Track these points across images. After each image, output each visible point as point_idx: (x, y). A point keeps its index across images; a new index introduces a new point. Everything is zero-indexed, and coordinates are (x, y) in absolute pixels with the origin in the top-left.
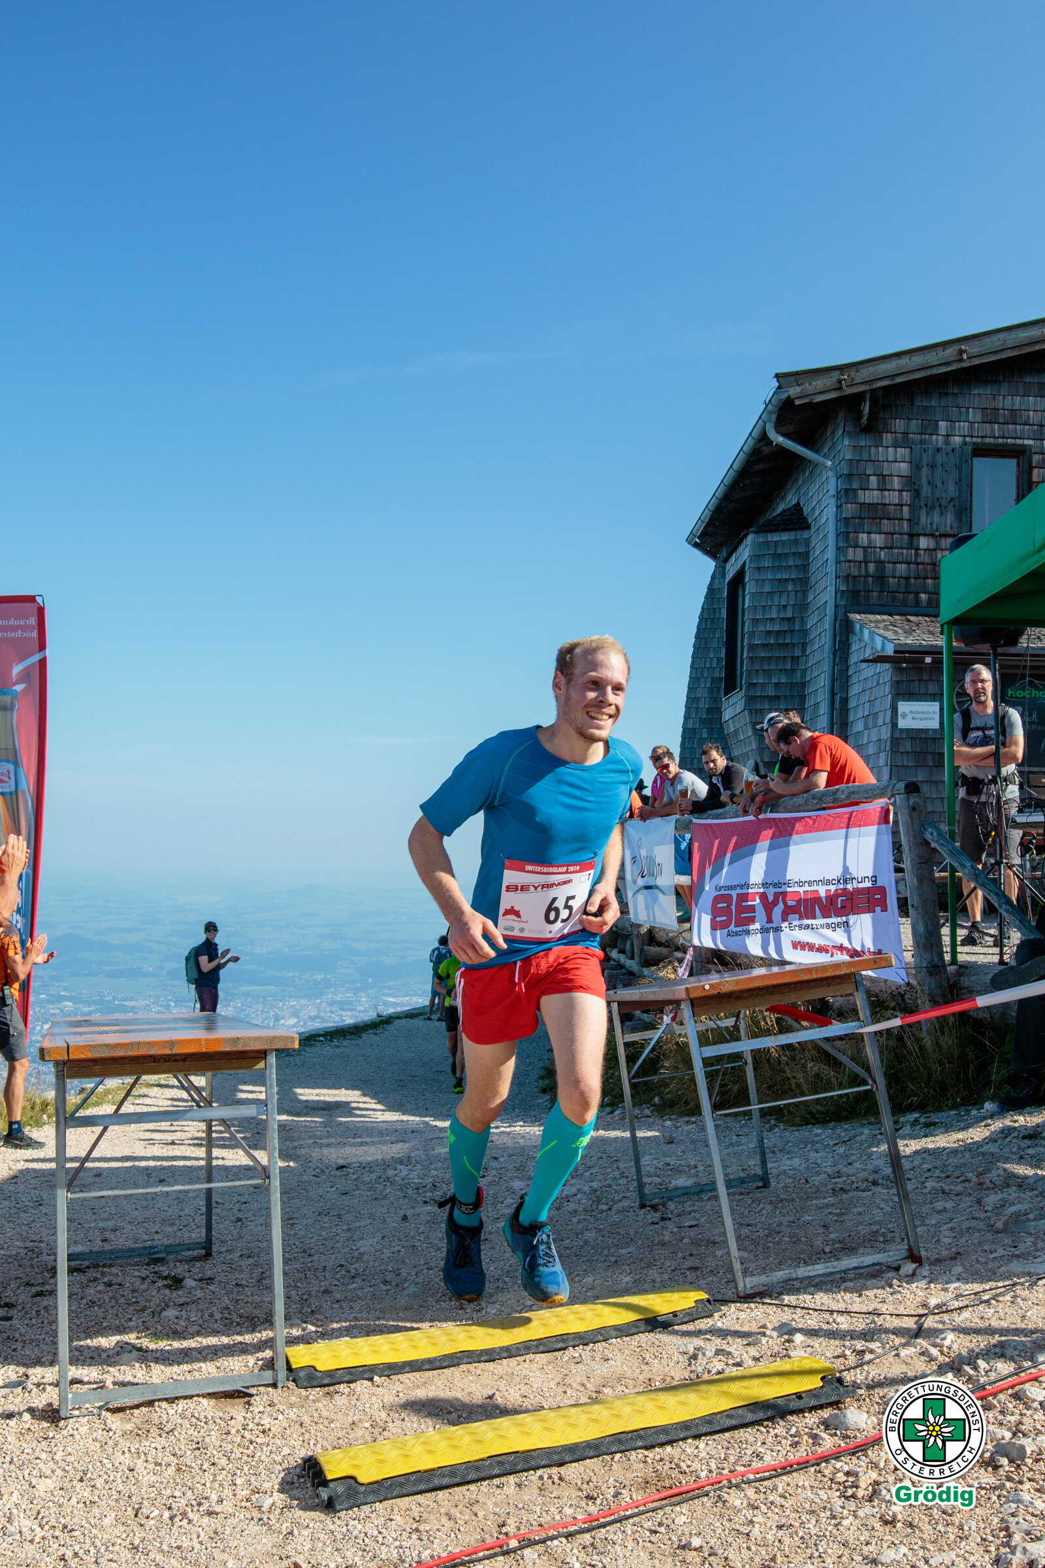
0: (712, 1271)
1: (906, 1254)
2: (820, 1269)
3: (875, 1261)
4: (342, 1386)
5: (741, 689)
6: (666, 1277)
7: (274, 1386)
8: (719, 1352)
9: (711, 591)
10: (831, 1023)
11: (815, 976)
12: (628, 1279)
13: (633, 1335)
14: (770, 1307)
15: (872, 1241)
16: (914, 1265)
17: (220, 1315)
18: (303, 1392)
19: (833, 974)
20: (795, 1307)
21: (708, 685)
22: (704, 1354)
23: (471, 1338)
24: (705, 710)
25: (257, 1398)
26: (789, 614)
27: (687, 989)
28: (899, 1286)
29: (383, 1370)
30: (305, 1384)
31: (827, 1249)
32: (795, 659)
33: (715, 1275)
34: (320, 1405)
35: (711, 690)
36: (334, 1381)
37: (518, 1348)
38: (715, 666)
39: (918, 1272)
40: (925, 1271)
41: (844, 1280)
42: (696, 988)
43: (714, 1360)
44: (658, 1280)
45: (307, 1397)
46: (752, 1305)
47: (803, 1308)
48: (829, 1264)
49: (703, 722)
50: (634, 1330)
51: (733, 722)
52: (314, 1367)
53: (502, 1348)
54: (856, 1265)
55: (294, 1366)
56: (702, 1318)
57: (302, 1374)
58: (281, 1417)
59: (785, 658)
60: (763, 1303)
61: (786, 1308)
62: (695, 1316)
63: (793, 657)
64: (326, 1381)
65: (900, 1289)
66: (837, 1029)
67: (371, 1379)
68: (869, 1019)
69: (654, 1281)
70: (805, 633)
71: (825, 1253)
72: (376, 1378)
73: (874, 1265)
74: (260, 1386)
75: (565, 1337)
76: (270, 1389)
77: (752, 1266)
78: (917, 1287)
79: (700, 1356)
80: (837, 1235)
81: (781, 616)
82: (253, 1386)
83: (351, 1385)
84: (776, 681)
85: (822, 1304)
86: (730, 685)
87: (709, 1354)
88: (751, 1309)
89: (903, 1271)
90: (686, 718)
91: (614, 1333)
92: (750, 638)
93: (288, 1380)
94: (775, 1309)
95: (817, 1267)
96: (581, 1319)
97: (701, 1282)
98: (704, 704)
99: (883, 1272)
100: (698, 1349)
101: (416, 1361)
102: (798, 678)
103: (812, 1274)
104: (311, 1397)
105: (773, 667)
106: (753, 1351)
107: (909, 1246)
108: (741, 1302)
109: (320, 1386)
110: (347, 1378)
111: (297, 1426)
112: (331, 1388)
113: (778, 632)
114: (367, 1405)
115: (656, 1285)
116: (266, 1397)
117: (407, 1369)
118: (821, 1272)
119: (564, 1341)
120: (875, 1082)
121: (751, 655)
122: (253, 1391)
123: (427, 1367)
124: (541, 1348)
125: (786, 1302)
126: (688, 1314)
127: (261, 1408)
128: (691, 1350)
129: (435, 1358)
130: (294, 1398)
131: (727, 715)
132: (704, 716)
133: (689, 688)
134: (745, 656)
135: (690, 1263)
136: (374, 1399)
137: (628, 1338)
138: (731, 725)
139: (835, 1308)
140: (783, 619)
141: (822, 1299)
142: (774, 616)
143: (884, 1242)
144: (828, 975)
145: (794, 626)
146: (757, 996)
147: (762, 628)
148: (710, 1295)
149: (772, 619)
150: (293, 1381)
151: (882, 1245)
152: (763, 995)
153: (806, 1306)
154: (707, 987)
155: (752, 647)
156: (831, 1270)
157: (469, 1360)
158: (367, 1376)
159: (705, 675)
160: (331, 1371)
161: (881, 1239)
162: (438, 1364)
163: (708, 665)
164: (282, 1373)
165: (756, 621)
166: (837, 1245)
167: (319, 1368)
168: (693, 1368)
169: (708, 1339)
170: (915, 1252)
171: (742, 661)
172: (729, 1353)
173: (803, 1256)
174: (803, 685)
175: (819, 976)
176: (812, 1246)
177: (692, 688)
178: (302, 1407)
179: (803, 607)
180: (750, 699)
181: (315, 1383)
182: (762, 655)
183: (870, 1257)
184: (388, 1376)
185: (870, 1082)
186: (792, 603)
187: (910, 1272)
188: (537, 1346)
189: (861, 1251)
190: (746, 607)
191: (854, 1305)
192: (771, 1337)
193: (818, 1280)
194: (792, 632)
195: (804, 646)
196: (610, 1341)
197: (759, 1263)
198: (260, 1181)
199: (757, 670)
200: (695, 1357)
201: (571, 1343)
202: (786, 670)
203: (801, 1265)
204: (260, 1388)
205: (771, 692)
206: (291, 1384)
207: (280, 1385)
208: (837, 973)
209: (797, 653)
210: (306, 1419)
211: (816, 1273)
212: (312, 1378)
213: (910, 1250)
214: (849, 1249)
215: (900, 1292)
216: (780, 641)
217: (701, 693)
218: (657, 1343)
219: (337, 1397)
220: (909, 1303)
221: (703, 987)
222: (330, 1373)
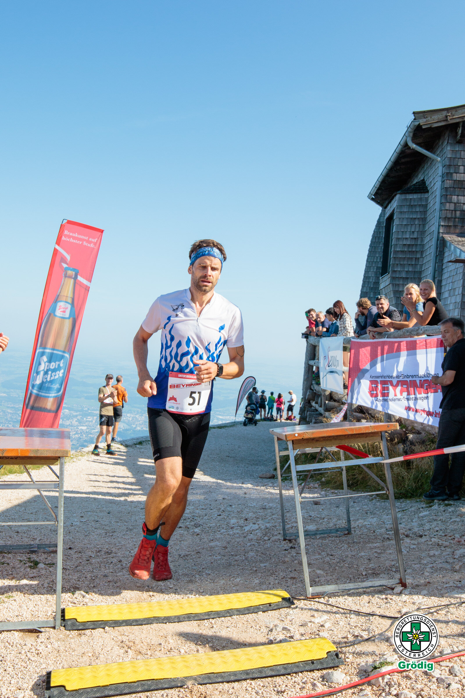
0: (301, 580)
1: (398, 581)
2: (351, 586)
3: (381, 584)
4: (89, 630)
5: (389, 273)
6: (277, 582)
7: (54, 628)
8: (284, 629)
9: (379, 222)
10: (368, 457)
11: (355, 433)
12: (257, 581)
13: (245, 614)
14: (321, 605)
15: (388, 571)
16: (402, 588)
17: (47, 585)
18: (68, 632)
19: (365, 432)
20: (333, 606)
21: (375, 270)
22: (276, 629)
23: (161, 610)
24: (372, 283)
25: (43, 634)
26: (415, 236)
27: (286, 435)
28: (391, 599)
29: (111, 624)
30: (70, 628)
31: (364, 574)
32: (417, 259)
33: (302, 583)
34: (73, 640)
35: (376, 273)
36: (85, 628)
37: (184, 618)
38: (378, 261)
39: (403, 592)
40: (407, 591)
41: (364, 593)
42: (291, 435)
43: (280, 633)
44: (272, 583)
45: (69, 635)
46: (312, 603)
47: (337, 607)
48: (356, 584)
49: (371, 289)
50: (247, 612)
51: (385, 290)
52: (76, 619)
53: (175, 616)
54: (371, 585)
55: (66, 618)
56: (284, 608)
57: (69, 623)
58: (49, 646)
59: (412, 258)
60: (319, 602)
61: (328, 606)
62: (280, 607)
63: (416, 258)
64: (80, 628)
65: (390, 601)
66: (370, 460)
67: (104, 628)
68: (387, 456)
69: (270, 584)
70: (423, 246)
71: (362, 575)
72: (107, 628)
73: (380, 586)
74: (47, 627)
75: (210, 613)
76: (52, 629)
77: (323, 579)
78: (400, 601)
79: (274, 630)
80: (373, 565)
81: (411, 237)
82: (43, 627)
83: (92, 631)
84: (407, 270)
85: (348, 605)
86: (384, 270)
87: (279, 629)
88: (311, 605)
89: (395, 591)
90: (363, 286)
91: (236, 613)
92: (394, 248)
93: (61, 626)
94: (323, 605)
95: (350, 585)
96: (221, 604)
97: (293, 587)
98: (372, 280)
99: (385, 589)
100: (276, 626)
101: (129, 620)
102: (418, 269)
103: (347, 588)
104: (71, 636)
105: (405, 262)
106: (302, 630)
107: (401, 577)
108: (307, 600)
109: (78, 630)
110: (91, 627)
111: (56, 652)
112: (83, 631)
113: (409, 245)
114: (95, 643)
115: (270, 586)
116: (48, 634)
117: (124, 624)
118: (352, 588)
119: (209, 615)
120: (388, 490)
121: (395, 256)
122: (42, 630)
123: (134, 624)
124: (196, 618)
125: (330, 603)
126: (277, 605)
127: (43, 640)
128: (271, 626)
129: (140, 620)
130: (61, 636)
131: (382, 286)
132: (372, 286)
133: (365, 271)
134: (392, 256)
135: (292, 575)
136: (100, 639)
137: (243, 616)
138: (384, 291)
139: (354, 609)
140: (412, 238)
141: (348, 602)
142: (408, 237)
143: (395, 572)
144: (362, 432)
145: (417, 242)
146: (327, 440)
147: (401, 243)
148: (291, 596)
149: (406, 238)
150: (64, 626)
151: (394, 573)
152: (331, 440)
153: (339, 606)
154: (296, 435)
155: (396, 252)
156: (357, 587)
157: (158, 622)
158: (102, 626)
159: (374, 265)
160: (85, 622)
161: (394, 570)
162: (139, 623)
163: (375, 260)
164: (59, 621)
165: (398, 239)
166: (370, 572)
167: (78, 620)
168: (269, 636)
169: (283, 621)
170: (403, 581)
171: (390, 259)
172: (289, 630)
173: (350, 576)
174: (420, 272)
175: (357, 432)
176: (358, 570)
177: (367, 271)
178: (64, 641)
179: (422, 233)
180: (393, 278)
181: (75, 628)
182: (400, 256)
183: (379, 582)
184: (113, 627)
185: (386, 489)
186: (417, 230)
187: (399, 592)
188: (194, 617)
189: (381, 576)
190: (394, 231)
191: (364, 608)
192: (314, 623)
193: (352, 591)
194: (416, 245)
195: (422, 252)
196: (234, 617)
197: (327, 578)
198: (53, 523)
199: (397, 264)
200: (271, 630)
201: (212, 617)
202: (412, 264)
203: (348, 581)
204: (46, 629)
205: (404, 275)
206: (62, 628)
207: (57, 628)
208: (367, 431)
209: (418, 256)
210: (62, 649)
211: (349, 588)
212: (74, 626)
213: (401, 579)
214: (375, 574)
215: (390, 603)
216: (410, 250)
217: (371, 274)
218: (257, 620)
219: (83, 636)
220: (392, 609)
221: (294, 434)
222: (84, 623)
